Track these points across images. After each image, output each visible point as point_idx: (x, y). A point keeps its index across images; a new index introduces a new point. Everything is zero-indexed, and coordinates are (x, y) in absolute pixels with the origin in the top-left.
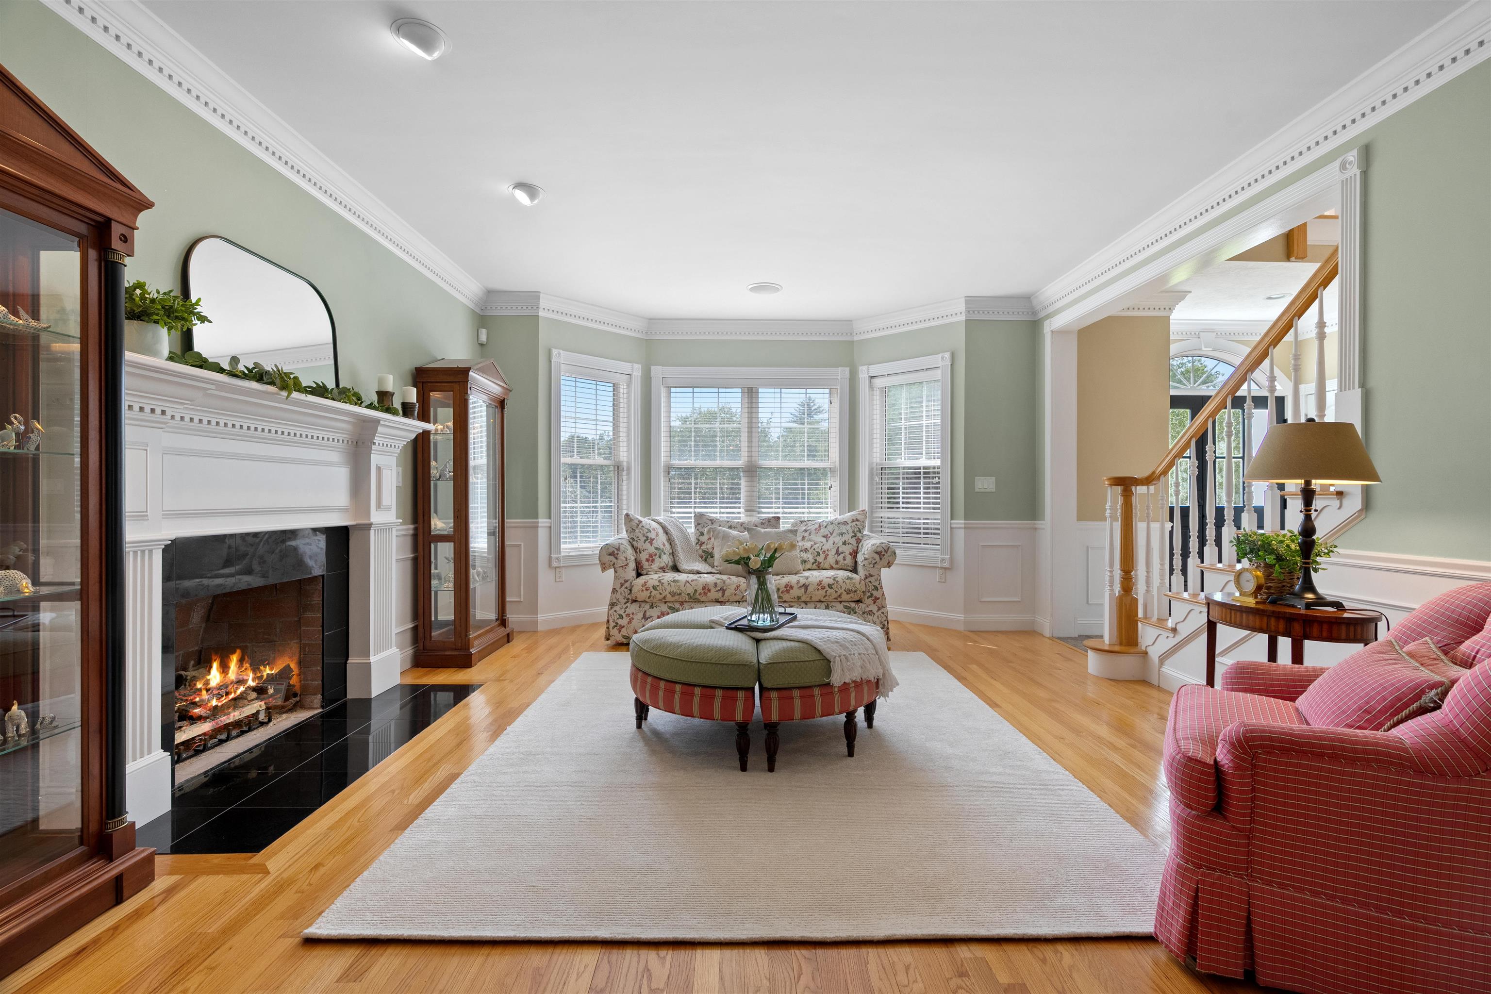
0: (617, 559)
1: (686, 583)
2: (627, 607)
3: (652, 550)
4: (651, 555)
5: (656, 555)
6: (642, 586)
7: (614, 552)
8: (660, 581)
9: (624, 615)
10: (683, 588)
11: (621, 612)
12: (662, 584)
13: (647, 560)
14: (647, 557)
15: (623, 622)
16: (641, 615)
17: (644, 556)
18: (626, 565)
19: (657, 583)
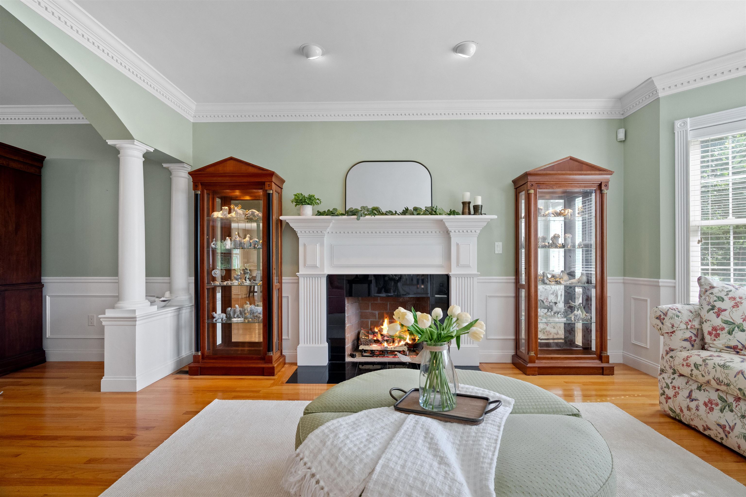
0: (663, 324)
1: (738, 373)
2: (674, 379)
3: (718, 322)
4: (715, 329)
5: (723, 329)
6: (684, 360)
7: (660, 316)
8: (704, 361)
9: (670, 386)
10: (732, 379)
11: (669, 381)
12: (706, 365)
13: (710, 333)
14: (710, 329)
15: (670, 393)
16: (686, 393)
17: (707, 328)
18: (672, 333)
19: (700, 361)
